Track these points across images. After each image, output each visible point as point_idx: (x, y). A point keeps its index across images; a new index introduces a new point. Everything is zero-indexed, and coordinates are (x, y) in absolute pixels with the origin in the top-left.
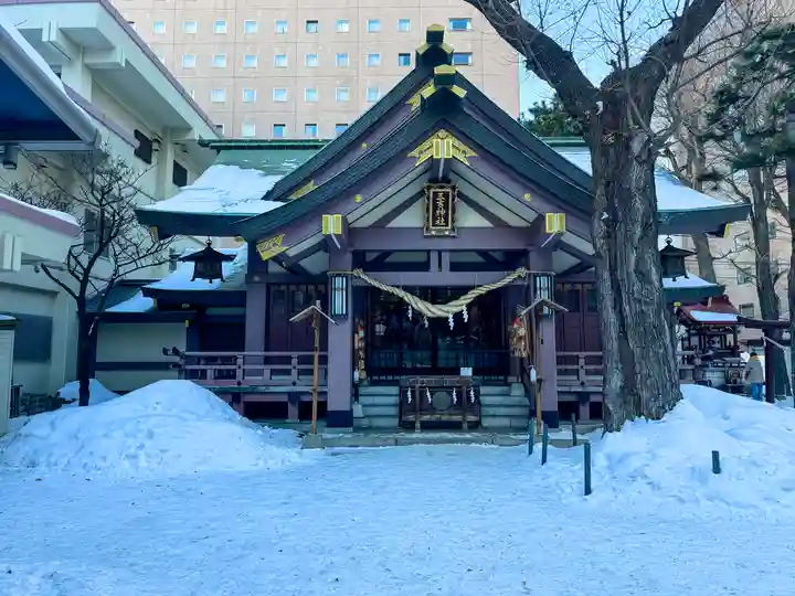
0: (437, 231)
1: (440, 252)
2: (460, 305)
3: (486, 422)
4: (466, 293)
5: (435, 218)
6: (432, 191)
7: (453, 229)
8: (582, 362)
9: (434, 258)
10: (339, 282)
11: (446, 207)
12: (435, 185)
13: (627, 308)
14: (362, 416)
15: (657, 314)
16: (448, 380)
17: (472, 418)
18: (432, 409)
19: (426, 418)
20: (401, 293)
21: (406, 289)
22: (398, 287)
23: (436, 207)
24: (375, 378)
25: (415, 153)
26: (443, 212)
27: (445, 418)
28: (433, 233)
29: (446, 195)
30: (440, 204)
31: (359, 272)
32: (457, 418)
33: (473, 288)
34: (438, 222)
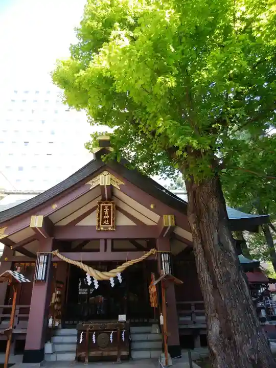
0: (104, 228)
1: (106, 240)
2: (117, 272)
3: (135, 355)
4: (121, 265)
5: (103, 220)
6: (102, 205)
7: (113, 227)
8: (193, 308)
9: (102, 243)
10: (43, 259)
11: (109, 214)
12: (103, 202)
13: (217, 270)
14: (51, 352)
15: (237, 274)
16: (109, 324)
17: (124, 353)
18: (96, 347)
19: (93, 353)
20: (81, 265)
21: (84, 262)
22: (80, 261)
23: (104, 214)
24: (67, 322)
25: (90, 183)
26: (108, 217)
27: (106, 354)
28: (102, 229)
29: (109, 207)
30: (107, 212)
31: (56, 252)
32: (115, 353)
33: (125, 261)
34: (105, 222)
